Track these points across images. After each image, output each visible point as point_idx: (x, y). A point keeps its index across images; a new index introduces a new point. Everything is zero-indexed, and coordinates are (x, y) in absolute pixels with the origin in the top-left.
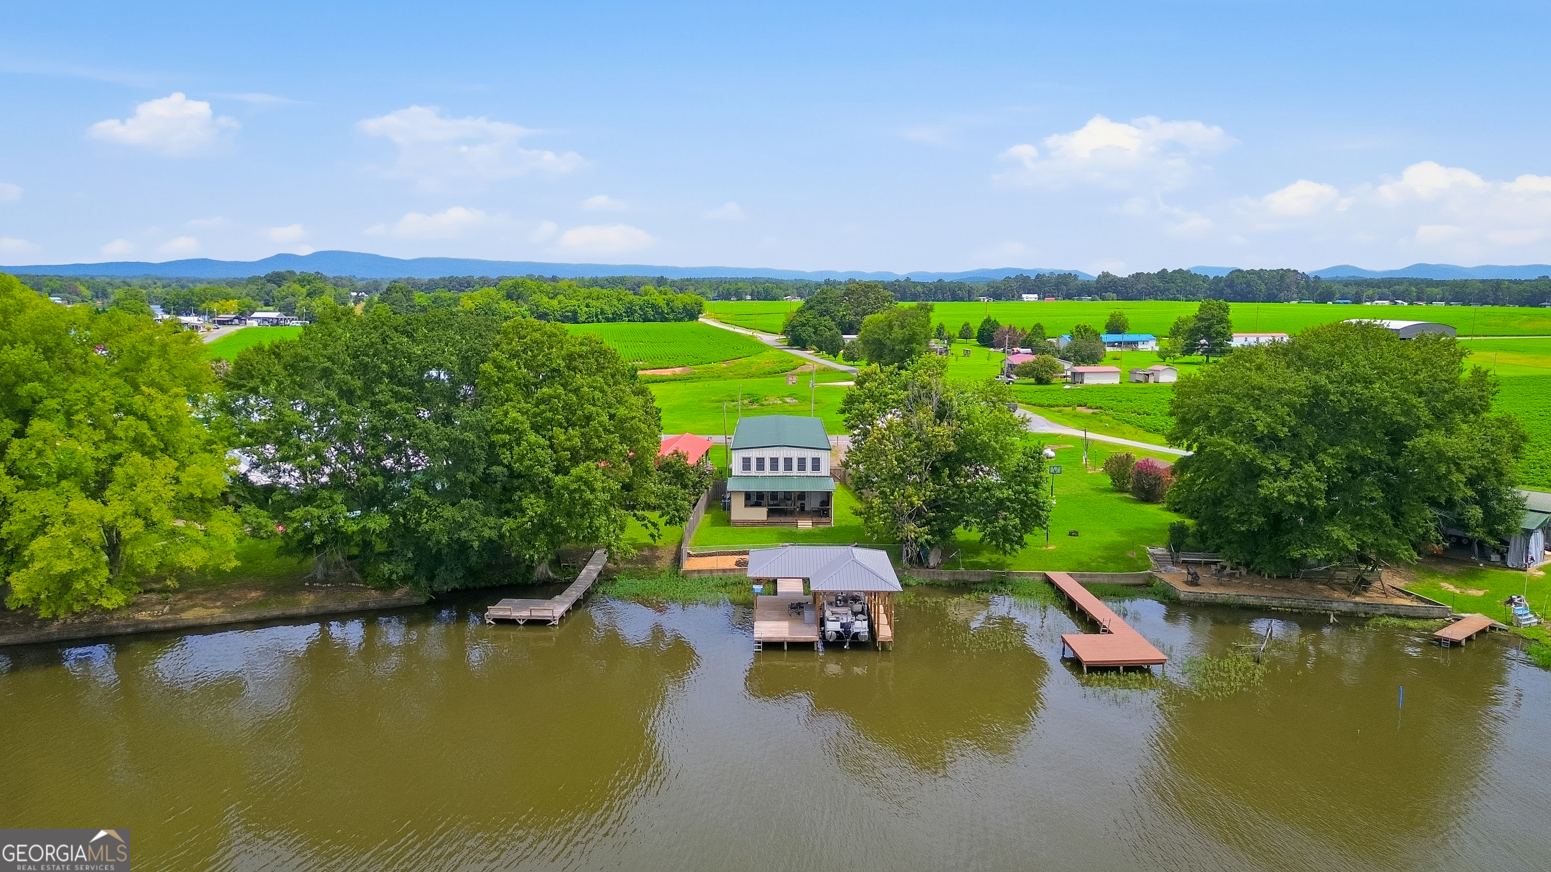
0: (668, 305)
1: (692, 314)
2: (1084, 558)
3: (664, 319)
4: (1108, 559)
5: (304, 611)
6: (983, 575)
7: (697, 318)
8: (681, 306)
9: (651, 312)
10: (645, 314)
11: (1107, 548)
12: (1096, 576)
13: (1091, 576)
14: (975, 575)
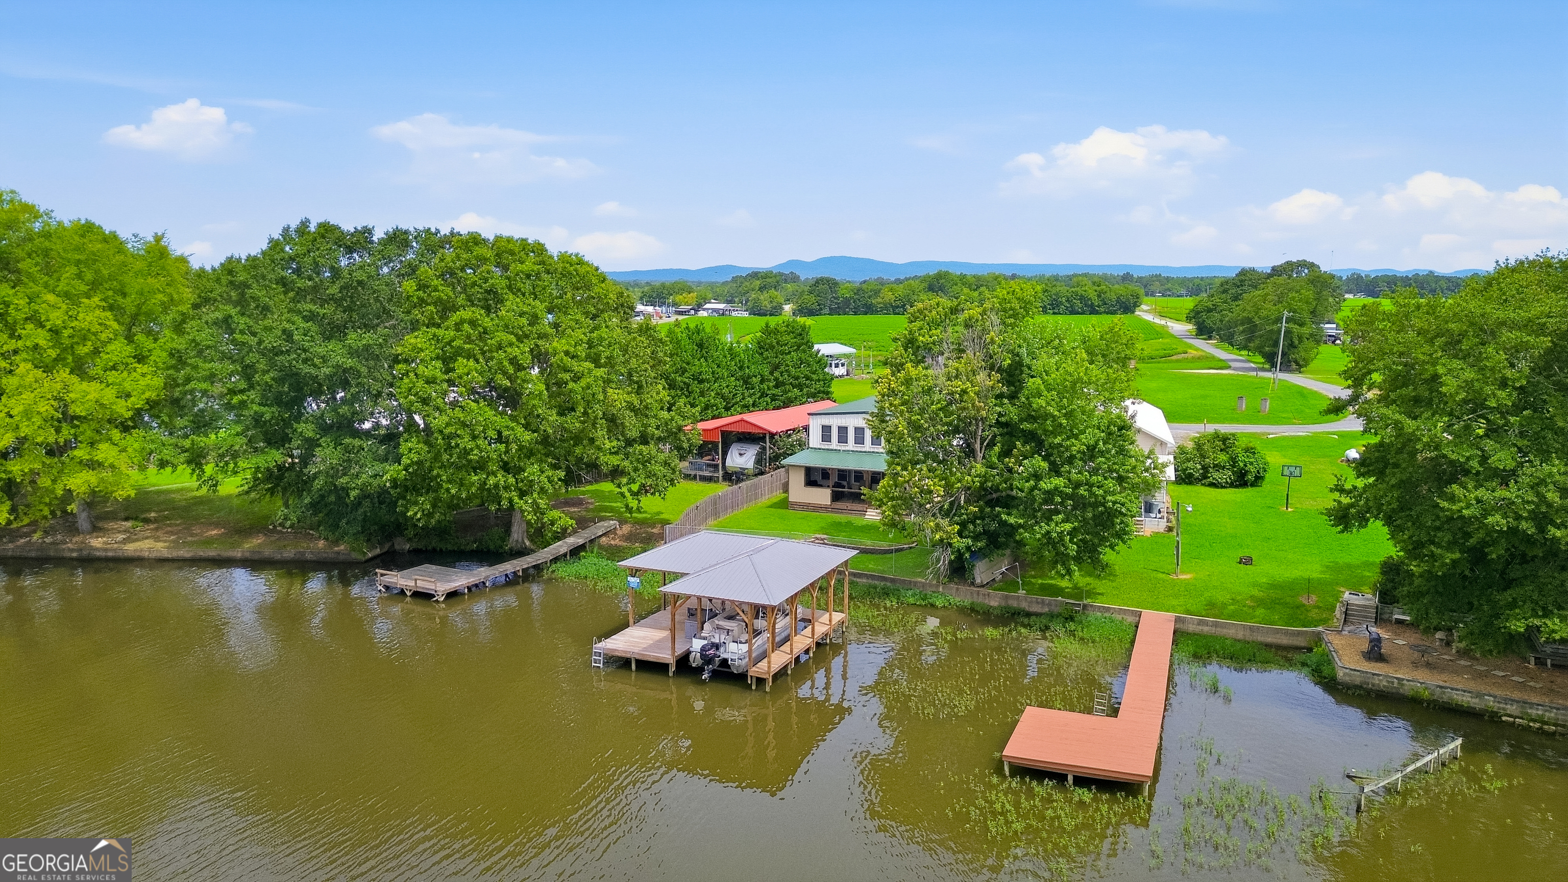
0: (1099, 296)
1: (1127, 307)
2: (1221, 597)
3: (1093, 311)
4: (1260, 602)
5: (239, 555)
6: (1049, 604)
7: (1133, 312)
8: (1114, 298)
9: (1078, 304)
10: (1071, 306)
11: (1274, 586)
12: (1224, 626)
13: (1216, 624)
14: (1038, 603)
